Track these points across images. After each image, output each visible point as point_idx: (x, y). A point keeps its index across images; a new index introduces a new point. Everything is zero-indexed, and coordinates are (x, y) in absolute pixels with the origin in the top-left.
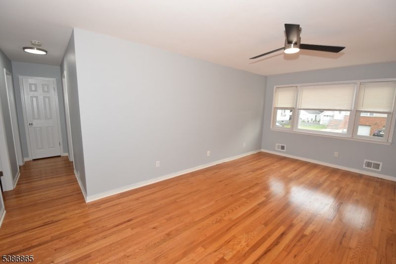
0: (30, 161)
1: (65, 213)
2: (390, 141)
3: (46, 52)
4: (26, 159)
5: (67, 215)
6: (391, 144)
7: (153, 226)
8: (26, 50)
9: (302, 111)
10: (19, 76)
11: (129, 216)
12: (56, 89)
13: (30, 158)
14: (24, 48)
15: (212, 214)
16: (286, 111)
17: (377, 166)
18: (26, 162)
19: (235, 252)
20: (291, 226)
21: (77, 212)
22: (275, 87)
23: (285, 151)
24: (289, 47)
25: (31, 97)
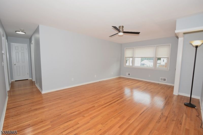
0: (14, 81)
1: (33, 97)
2: (169, 69)
3: (25, 33)
4: (12, 81)
5: (34, 97)
6: (169, 70)
7: (69, 99)
8: (17, 32)
9: (136, 58)
10: (11, 43)
11: (60, 97)
12: (27, 49)
13: (14, 80)
14: (16, 31)
15: (93, 96)
16: (130, 58)
17: (165, 80)
18: (12, 82)
19: (99, 105)
20: (122, 98)
21: (38, 96)
22: (125, 48)
23: (130, 76)
24: (120, 33)
25: (16, 52)
